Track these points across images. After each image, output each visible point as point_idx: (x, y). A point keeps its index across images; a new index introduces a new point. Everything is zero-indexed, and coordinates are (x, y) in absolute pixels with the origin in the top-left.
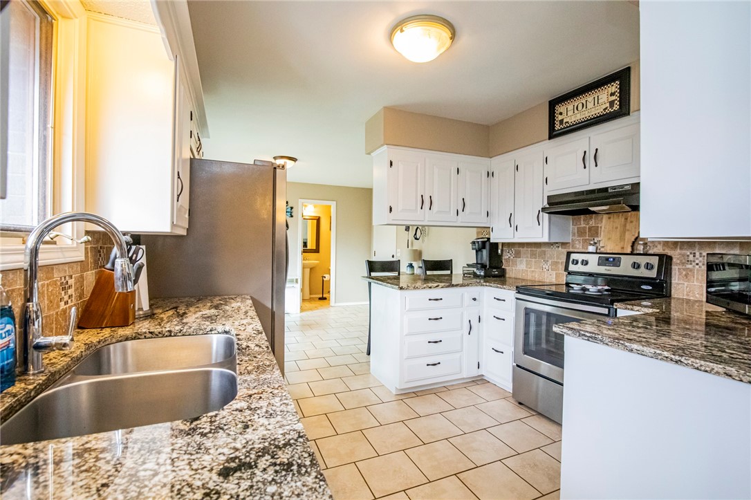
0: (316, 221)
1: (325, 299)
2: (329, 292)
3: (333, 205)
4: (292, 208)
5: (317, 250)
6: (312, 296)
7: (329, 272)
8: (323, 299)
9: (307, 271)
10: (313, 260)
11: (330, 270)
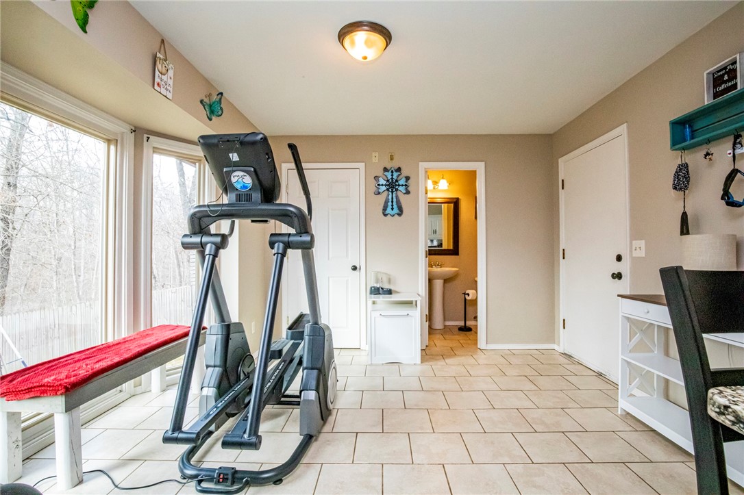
0: (452, 205)
1: (469, 329)
2: (476, 318)
3: (480, 167)
4: (407, 178)
5: (455, 251)
6: (448, 323)
7: (474, 286)
8: (465, 329)
9: (438, 284)
10: (448, 267)
11: (476, 282)
